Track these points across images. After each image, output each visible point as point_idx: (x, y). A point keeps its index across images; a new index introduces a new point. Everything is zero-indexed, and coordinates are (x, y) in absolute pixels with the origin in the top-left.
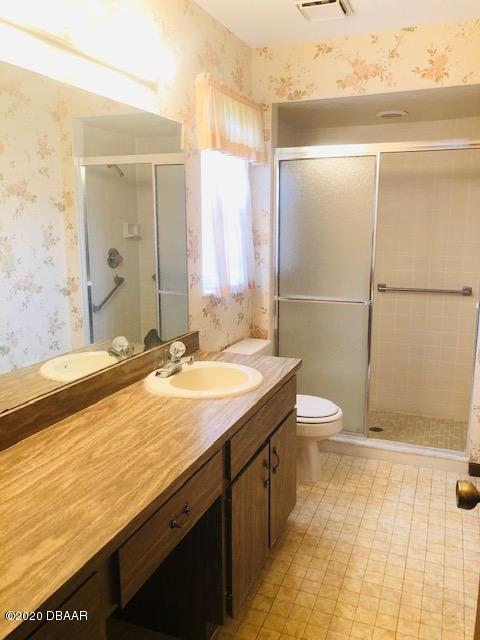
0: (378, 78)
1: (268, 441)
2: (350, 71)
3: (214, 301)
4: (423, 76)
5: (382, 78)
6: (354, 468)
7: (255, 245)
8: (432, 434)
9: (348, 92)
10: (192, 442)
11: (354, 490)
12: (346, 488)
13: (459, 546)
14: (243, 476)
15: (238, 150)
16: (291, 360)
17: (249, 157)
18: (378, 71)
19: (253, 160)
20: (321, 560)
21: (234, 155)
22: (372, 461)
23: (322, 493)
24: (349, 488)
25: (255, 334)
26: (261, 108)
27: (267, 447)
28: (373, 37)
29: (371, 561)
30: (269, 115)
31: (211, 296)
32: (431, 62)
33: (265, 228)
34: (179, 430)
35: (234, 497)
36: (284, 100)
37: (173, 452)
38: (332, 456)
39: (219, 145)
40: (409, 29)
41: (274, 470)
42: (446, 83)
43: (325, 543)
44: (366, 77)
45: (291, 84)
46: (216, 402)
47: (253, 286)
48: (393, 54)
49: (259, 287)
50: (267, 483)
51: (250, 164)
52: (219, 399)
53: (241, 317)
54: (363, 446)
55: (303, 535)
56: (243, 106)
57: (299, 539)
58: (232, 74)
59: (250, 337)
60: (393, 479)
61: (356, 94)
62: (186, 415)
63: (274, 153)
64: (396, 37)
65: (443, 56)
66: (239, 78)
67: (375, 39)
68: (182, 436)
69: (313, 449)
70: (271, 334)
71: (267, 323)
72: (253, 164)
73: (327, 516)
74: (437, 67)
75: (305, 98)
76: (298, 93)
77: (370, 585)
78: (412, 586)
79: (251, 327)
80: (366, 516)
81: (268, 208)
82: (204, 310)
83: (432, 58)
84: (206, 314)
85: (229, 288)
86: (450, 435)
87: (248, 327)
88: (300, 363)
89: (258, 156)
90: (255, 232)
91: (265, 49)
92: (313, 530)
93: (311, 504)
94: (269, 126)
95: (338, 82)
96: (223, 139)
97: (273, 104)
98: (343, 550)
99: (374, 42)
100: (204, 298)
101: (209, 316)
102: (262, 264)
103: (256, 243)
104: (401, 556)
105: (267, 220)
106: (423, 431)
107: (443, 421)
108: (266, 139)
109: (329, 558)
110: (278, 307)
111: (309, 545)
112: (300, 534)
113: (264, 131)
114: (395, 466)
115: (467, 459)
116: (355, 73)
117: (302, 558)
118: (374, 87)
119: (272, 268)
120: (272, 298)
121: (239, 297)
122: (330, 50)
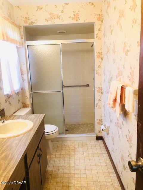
0: (58, 19)
1: (38, 147)
2: (49, 16)
3: (9, 96)
4: (72, 19)
5: (60, 19)
6: (63, 145)
7: (21, 74)
8: (83, 128)
9: (49, 23)
10: (11, 159)
11: (64, 153)
12: (62, 153)
13: (100, 164)
14: (32, 164)
15: (13, 41)
16: (41, 115)
17: (17, 44)
18: (58, 17)
19: (18, 45)
20: (60, 183)
21: (11, 43)
22: (68, 142)
23: (54, 157)
24: (63, 153)
25: (25, 106)
26: (19, 27)
27: (38, 149)
28: (55, 5)
29: (76, 178)
30: (22, 30)
31: (8, 95)
32: (74, 15)
33: (25, 69)
34: (4, 155)
35: (30, 174)
36: (27, 25)
37: (3, 167)
38: (55, 142)
39: (5, 39)
40: (67, 4)
41: (41, 156)
42: (80, 22)
43: (60, 176)
44: (54, 18)
45: (29, 19)
46: (17, 138)
47: (22, 89)
48: (62, 12)
49: (24, 89)
50: (39, 163)
51: (17, 46)
52: (18, 136)
53: (19, 101)
54: (64, 137)
55: (51, 175)
56: (13, 25)
57: (50, 177)
58: (7, 14)
59: (23, 107)
60: (76, 147)
61: (52, 24)
62: (5, 146)
63: (25, 43)
64: (63, 6)
65: (78, 14)
66: (10, 16)
67: (56, 6)
68: (6, 157)
69: (50, 142)
70: (30, 105)
71: (28, 101)
72: (18, 47)
73: (58, 165)
74: (76, 17)
75: (35, 24)
76: (32, 23)
77: (77, 187)
78: (90, 183)
79: (23, 104)
80: (71, 162)
81: (25, 62)
82: (5, 100)
83: (74, 14)
84: (6, 102)
85: (14, 91)
86: (88, 128)
87: (22, 104)
88: (45, 115)
89: (20, 43)
90: (21, 70)
91: (18, 6)
92: (55, 172)
93: (52, 162)
94: (23, 34)
95: (46, 19)
96: (7, 37)
97: (24, 26)
98: (66, 176)
99: (56, 7)
100: (5, 95)
101: (7, 102)
102: (25, 81)
103: (22, 74)
104: (84, 173)
105: (25, 66)
106: (80, 128)
107: (85, 124)
108: (22, 38)
109: (62, 181)
110: (32, 96)
111: (54, 178)
112: (50, 174)
113: (21, 35)
114: (75, 142)
115: (95, 136)
116: (51, 17)
117: (53, 184)
118: (58, 22)
119: (28, 83)
120: (29, 93)
121: (17, 94)
122: (42, 9)
